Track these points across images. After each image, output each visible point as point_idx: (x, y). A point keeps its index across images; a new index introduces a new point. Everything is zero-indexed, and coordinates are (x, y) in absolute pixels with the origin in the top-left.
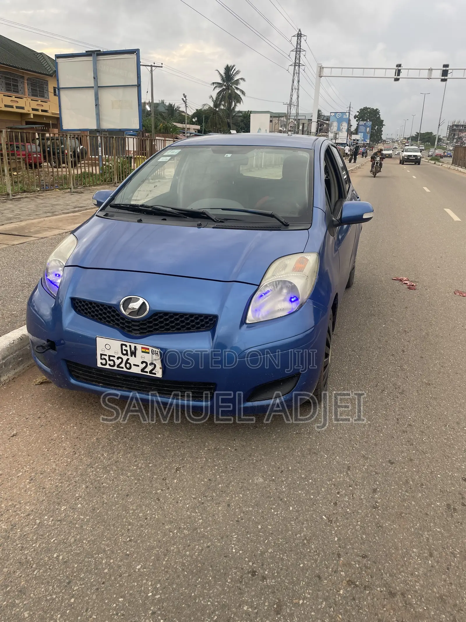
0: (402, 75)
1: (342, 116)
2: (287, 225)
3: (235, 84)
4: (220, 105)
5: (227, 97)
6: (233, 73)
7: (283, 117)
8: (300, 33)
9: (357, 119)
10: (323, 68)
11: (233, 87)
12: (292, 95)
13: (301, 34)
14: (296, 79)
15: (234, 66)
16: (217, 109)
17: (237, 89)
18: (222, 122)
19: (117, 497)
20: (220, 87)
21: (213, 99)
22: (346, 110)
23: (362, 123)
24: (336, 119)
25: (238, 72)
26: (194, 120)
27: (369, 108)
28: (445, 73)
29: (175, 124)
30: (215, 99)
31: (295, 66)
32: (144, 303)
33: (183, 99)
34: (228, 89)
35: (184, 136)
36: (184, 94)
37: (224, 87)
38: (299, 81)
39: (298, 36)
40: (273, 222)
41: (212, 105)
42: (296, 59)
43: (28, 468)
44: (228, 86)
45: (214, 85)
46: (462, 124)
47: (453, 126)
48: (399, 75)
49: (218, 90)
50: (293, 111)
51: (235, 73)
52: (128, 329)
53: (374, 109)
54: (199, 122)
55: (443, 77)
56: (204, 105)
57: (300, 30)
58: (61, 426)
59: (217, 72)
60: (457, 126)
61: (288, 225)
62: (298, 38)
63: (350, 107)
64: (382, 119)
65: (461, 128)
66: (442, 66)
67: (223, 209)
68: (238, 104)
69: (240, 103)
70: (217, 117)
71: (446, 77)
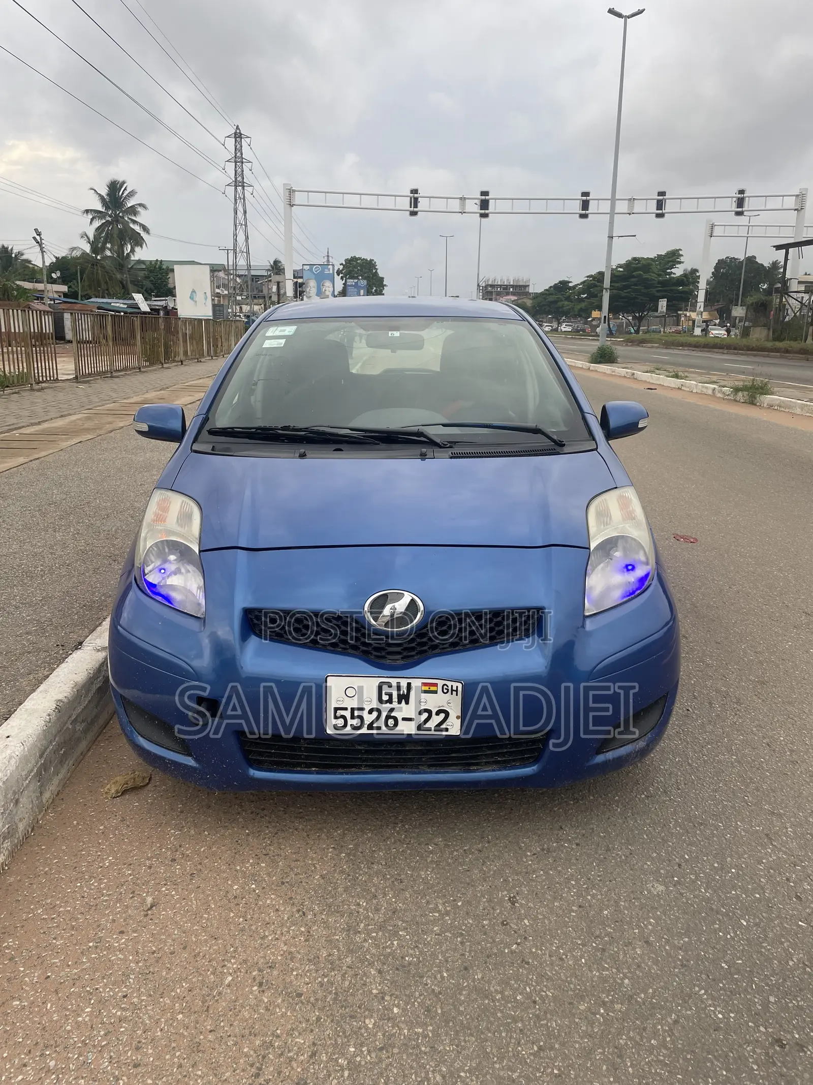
0: (420, 206)
1: (323, 270)
2: (561, 445)
3: (131, 214)
4: (104, 248)
5: (115, 236)
6: (125, 194)
7: (221, 271)
8: (238, 131)
9: (341, 275)
10: (294, 191)
11: (126, 219)
12: (235, 235)
13: (241, 134)
14: (240, 209)
15: (124, 183)
16: (99, 257)
17: (135, 222)
18: (111, 278)
19: (451, 976)
20: (100, 218)
21: (88, 238)
22: (323, 261)
23: (351, 282)
24: (314, 276)
25: (132, 194)
26: (54, 275)
27: (360, 258)
28: (484, 204)
29: (18, 283)
30: (92, 238)
31: (236, 186)
32: (413, 601)
33: (34, 238)
34: (117, 221)
35: (44, 304)
36: (36, 230)
37: (110, 219)
38: (245, 212)
39: (235, 138)
40: (539, 441)
41: (87, 248)
42: (236, 175)
43: (235, 963)
44: (117, 216)
45: (89, 214)
46: (499, 283)
47: (487, 286)
48: (416, 206)
49: (97, 223)
50: (242, 262)
51: (127, 195)
52: (379, 654)
53: (366, 260)
54: (63, 280)
55: (483, 211)
56: (73, 249)
57: (238, 128)
58: (232, 866)
59: (93, 191)
60: (492, 286)
61: (564, 445)
62: (236, 141)
63: (328, 256)
64: (381, 275)
65: (499, 289)
66: (479, 194)
67: (444, 425)
68: (137, 249)
69: (142, 247)
70: (99, 269)
71: (487, 211)
